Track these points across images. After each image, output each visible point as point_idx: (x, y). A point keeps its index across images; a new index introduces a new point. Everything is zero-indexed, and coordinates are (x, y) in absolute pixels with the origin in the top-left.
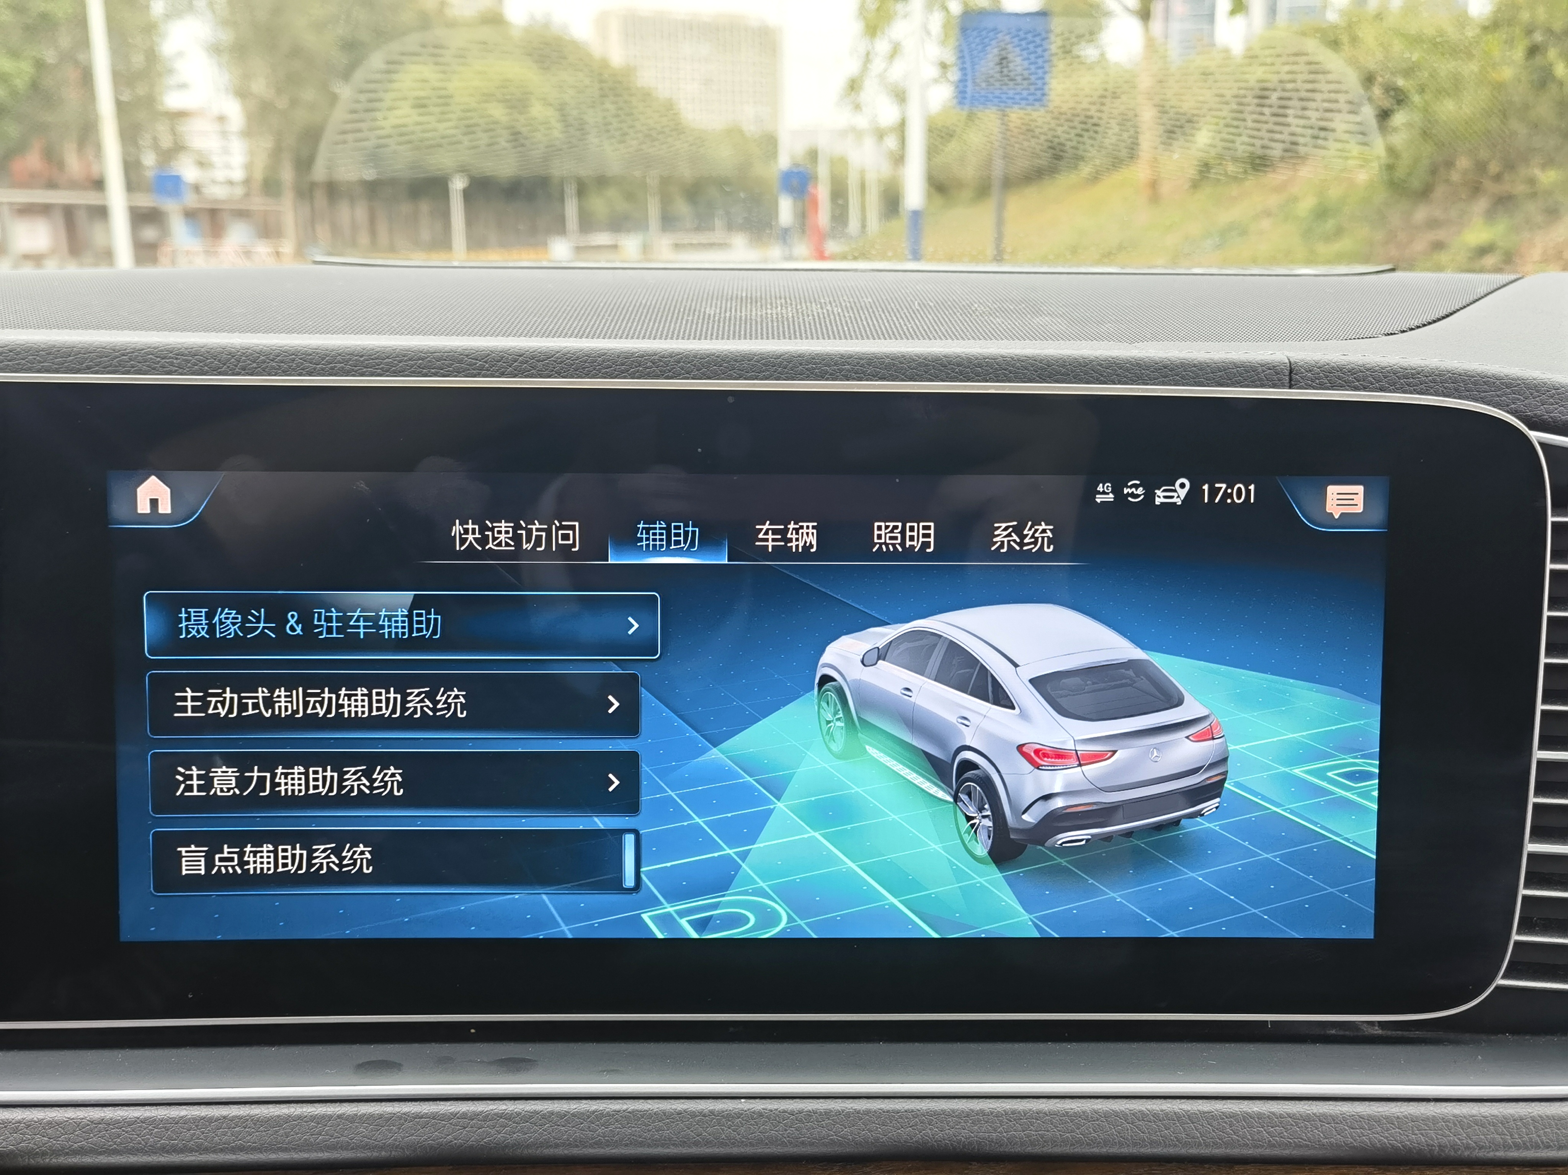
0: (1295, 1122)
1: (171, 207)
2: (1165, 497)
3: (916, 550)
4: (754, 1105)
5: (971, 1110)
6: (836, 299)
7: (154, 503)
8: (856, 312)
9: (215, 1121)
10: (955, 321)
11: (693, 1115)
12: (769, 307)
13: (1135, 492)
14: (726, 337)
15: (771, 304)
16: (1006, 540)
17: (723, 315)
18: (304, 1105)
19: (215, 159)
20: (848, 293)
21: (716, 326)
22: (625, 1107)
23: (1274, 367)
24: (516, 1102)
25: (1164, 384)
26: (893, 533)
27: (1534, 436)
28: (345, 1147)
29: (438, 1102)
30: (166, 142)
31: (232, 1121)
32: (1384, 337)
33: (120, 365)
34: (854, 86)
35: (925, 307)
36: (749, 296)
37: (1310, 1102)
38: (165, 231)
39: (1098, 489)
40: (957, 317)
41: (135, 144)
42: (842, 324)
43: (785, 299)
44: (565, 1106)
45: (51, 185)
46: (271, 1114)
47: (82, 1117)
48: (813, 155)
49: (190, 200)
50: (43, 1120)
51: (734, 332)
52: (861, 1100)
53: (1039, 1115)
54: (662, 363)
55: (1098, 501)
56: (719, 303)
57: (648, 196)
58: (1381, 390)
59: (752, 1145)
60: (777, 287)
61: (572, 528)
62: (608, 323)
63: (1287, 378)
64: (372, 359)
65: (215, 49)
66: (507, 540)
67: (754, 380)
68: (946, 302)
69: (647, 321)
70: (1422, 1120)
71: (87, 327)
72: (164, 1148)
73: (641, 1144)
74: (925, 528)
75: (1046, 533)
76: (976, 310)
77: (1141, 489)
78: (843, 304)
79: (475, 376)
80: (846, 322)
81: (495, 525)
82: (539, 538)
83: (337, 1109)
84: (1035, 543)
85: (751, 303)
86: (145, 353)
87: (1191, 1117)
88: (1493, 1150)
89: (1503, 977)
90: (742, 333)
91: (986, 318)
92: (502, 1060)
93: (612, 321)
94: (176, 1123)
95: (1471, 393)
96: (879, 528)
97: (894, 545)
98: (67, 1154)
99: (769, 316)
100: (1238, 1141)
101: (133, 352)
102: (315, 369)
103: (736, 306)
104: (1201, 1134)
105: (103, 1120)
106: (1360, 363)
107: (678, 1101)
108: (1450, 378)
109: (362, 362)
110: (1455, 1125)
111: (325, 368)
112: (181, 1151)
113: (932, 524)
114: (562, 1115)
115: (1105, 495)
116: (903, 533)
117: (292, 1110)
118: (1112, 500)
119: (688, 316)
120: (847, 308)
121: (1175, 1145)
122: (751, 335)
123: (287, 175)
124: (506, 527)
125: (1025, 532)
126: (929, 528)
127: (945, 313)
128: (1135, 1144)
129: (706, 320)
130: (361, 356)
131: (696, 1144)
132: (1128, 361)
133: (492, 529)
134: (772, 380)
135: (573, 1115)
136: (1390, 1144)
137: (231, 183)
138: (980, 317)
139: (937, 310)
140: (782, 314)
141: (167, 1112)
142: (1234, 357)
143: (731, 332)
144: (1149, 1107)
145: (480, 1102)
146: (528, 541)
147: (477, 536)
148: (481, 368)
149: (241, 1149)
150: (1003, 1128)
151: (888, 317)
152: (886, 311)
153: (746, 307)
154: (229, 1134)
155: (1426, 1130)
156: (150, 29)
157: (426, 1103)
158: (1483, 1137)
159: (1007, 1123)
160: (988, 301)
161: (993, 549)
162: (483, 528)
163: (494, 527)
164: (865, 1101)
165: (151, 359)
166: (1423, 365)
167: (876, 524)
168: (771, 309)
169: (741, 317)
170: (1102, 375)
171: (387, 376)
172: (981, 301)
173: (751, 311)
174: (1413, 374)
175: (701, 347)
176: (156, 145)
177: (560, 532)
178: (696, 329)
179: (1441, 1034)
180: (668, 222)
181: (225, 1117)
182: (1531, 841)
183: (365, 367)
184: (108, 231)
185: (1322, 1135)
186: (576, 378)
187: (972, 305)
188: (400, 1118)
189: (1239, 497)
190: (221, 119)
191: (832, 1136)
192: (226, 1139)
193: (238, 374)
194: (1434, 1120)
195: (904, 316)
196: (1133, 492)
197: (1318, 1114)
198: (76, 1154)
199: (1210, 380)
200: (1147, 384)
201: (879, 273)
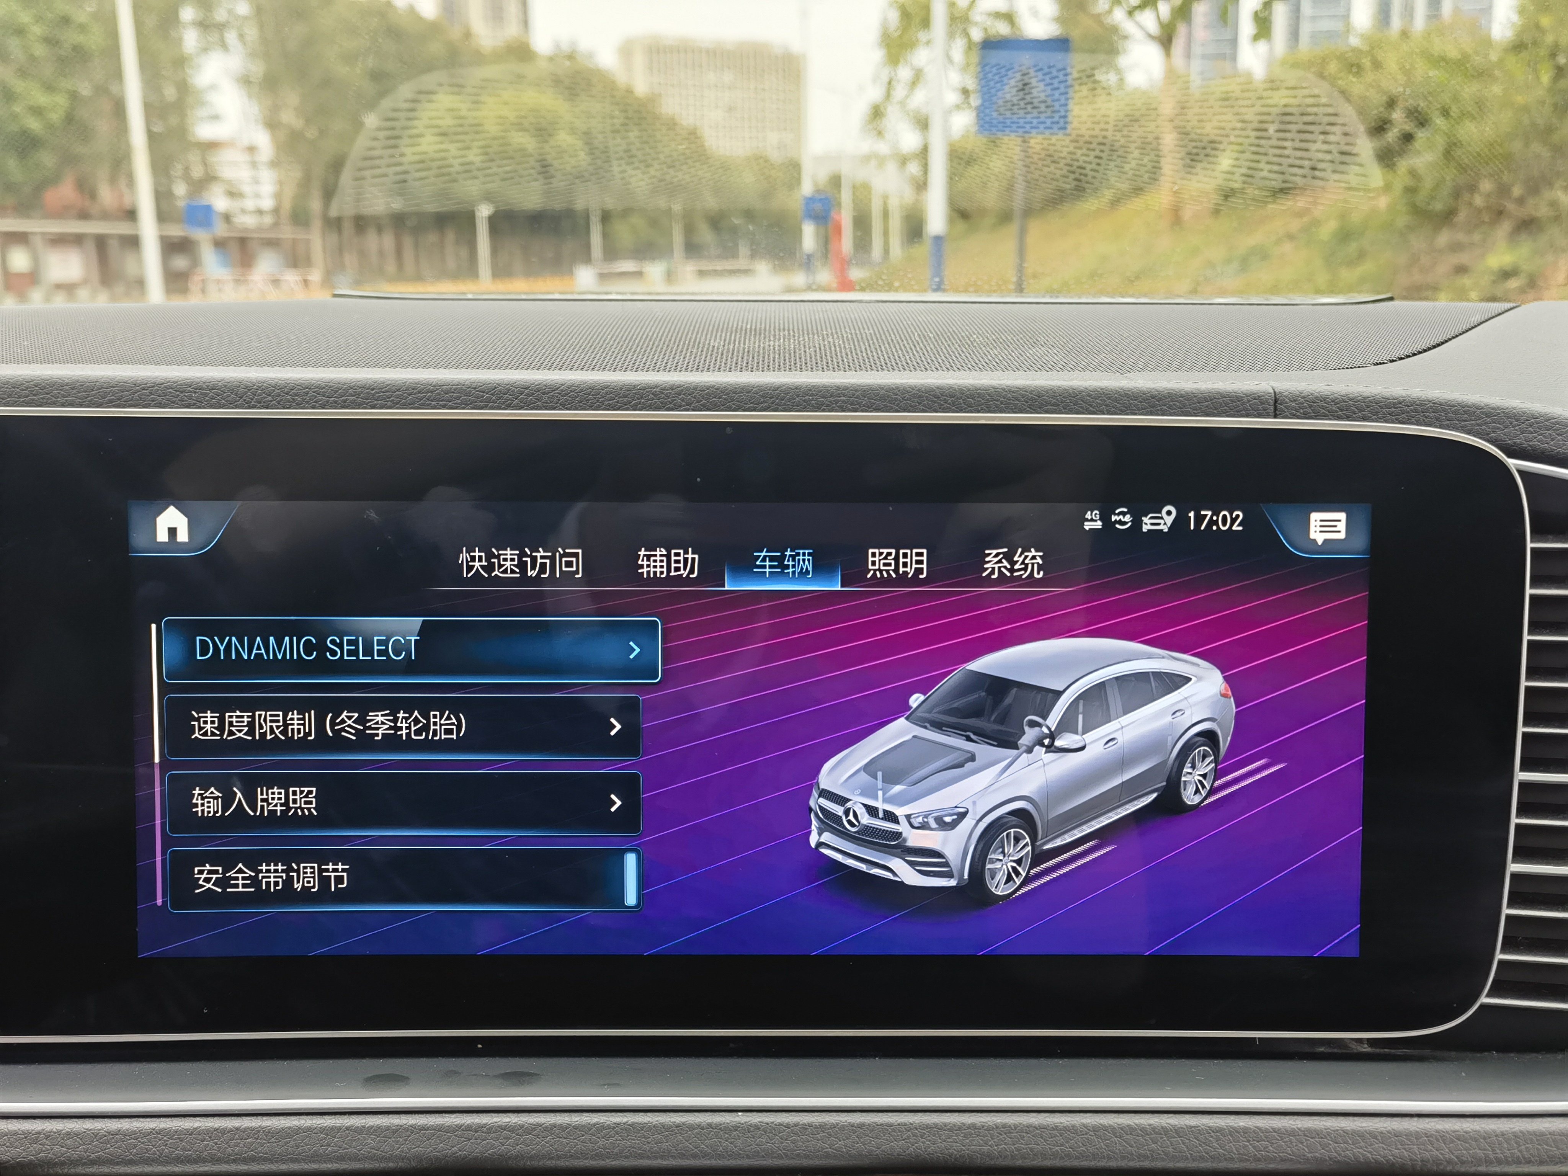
0: (1280, 1137)
1: (201, 236)
2: (1152, 524)
3: (910, 576)
4: (751, 1119)
5: (963, 1123)
6: (838, 330)
7: (172, 532)
8: (856, 343)
9: (228, 1132)
10: (953, 352)
11: (691, 1127)
12: (772, 339)
13: (1123, 520)
14: (728, 369)
15: (775, 336)
16: (996, 566)
17: (726, 347)
18: (314, 1117)
19: (247, 189)
20: (850, 324)
21: (719, 359)
22: (625, 1120)
23: (1259, 397)
24: (520, 1115)
25: (1152, 414)
26: (887, 559)
27: (1512, 463)
28: (355, 1158)
29: (444, 1115)
30: (197, 172)
31: (244, 1132)
32: (1373, 367)
33: (141, 398)
34: (877, 113)
35: (925, 338)
36: (753, 327)
37: (1296, 1117)
38: (196, 262)
39: (1086, 517)
40: (955, 348)
41: (168, 175)
42: (842, 356)
43: (789, 330)
44: (567, 1119)
45: (84, 215)
46: (282, 1126)
47: (99, 1128)
48: (836, 181)
49: (220, 230)
50: (61, 1130)
51: (737, 364)
52: (855, 1114)
53: (1029, 1129)
54: (663, 395)
55: (1087, 528)
56: (723, 335)
57: (673, 224)
58: (1364, 419)
59: (748, 1157)
60: (781, 318)
61: (576, 555)
62: (614, 355)
63: (1272, 408)
64: (384, 392)
65: (245, 81)
66: (512, 567)
67: (752, 411)
68: (946, 334)
69: (652, 353)
70: (1406, 1135)
71: (110, 361)
72: (179, 1158)
73: (641, 1156)
74: (918, 554)
75: (1036, 559)
76: (975, 340)
77: (1128, 516)
78: (845, 336)
79: (482, 408)
80: (846, 353)
81: (501, 552)
82: (543, 565)
83: (346, 1121)
84: (1025, 569)
85: (755, 334)
86: (165, 387)
87: (1178, 1132)
88: (1475, 1166)
89: (1488, 996)
90: (744, 365)
91: (984, 348)
92: (507, 1074)
93: (618, 353)
94: (190, 1135)
95: (1452, 422)
96: (874, 555)
97: (888, 571)
98: (84, 1164)
99: (772, 348)
100: (1224, 1155)
101: (153, 387)
102: (328, 402)
103: (740, 337)
104: (1187, 1148)
105: (119, 1131)
106: (1343, 393)
107: (677, 1114)
108: (1431, 407)
109: (373, 395)
110: (1438, 1140)
111: (337, 401)
112: (196, 1161)
113: (925, 551)
114: (563, 1128)
115: (1093, 523)
116: (896, 559)
117: (303, 1122)
118: (1100, 527)
119: (693, 348)
120: (848, 339)
121: (1163, 1160)
122: (752, 368)
123: (315, 205)
124: (511, 554)
125: (1016, 559)
126: (921, 554)
127: (943, 344)
128: (1123, 1158)
129: (710, 352)
130: (373, 389)
131: (694, 1156)
132: (1117, 392)
133: (498, 557)
134: (770, 411)
135: (575, 1127)
136: (1373, 1158)
137: (260, 212)
138: (978, 348)
139: (936, 341)
140: (784, 345)
141: (181, 1123)
142: (1220, 387)
143: (734, 364)
144: (1137, 1122)
145: (484, 1115)
146: (533, 568)
147: (484, 563)
148: (489, 400)
149: (253, 1159)
150: (994, 1142)
151: (888, 348)
152: (886, 343)
153: (750, 338)
154: (241, 1145)
155: (1408, 1145)
156: (181, 62)
157: (433, 1115)
158: (1465, 1152)
159: (998, 1137)
160: (987, 331)
161: (984, 575)
162: (490, 556)
163: (499, 555)
164: (859, 1114)
165: (170, 392)
166: (1404, 395)
167: (871, 551)
168: (774, 341)
169: (744, 349)
170: (1091, 406)
171: (397, 408)
172: (981, 332)
173: (754, 343)
174: (1394, 404)
175: (701, 379)
176: (187, 176)
177: (564, 559)
178: (700, 361)
179: (1427, 1052)
180: (692, 249)
181: (237, 1129)
182: (1514, 862)
183: (376, 400)
184: (140, 262)
185: (1306, 1150)
186: (580, 410)
187: (971, 336)
188: (407, 1130)
189: (1224, 524)
190: (251, 149)
191: (827, 1148)
192: (239, 1150)
193: (254, 407)
194: (1417, 1135)
195: (903, 347)
196: (1120, 520)
197: (1303, 1129)
198: (93, 1164)
199: (1196, 410)
200: (1136, 414)
201: (884, 304)
